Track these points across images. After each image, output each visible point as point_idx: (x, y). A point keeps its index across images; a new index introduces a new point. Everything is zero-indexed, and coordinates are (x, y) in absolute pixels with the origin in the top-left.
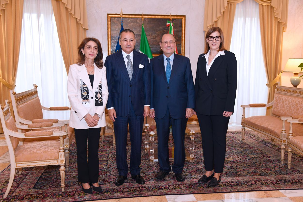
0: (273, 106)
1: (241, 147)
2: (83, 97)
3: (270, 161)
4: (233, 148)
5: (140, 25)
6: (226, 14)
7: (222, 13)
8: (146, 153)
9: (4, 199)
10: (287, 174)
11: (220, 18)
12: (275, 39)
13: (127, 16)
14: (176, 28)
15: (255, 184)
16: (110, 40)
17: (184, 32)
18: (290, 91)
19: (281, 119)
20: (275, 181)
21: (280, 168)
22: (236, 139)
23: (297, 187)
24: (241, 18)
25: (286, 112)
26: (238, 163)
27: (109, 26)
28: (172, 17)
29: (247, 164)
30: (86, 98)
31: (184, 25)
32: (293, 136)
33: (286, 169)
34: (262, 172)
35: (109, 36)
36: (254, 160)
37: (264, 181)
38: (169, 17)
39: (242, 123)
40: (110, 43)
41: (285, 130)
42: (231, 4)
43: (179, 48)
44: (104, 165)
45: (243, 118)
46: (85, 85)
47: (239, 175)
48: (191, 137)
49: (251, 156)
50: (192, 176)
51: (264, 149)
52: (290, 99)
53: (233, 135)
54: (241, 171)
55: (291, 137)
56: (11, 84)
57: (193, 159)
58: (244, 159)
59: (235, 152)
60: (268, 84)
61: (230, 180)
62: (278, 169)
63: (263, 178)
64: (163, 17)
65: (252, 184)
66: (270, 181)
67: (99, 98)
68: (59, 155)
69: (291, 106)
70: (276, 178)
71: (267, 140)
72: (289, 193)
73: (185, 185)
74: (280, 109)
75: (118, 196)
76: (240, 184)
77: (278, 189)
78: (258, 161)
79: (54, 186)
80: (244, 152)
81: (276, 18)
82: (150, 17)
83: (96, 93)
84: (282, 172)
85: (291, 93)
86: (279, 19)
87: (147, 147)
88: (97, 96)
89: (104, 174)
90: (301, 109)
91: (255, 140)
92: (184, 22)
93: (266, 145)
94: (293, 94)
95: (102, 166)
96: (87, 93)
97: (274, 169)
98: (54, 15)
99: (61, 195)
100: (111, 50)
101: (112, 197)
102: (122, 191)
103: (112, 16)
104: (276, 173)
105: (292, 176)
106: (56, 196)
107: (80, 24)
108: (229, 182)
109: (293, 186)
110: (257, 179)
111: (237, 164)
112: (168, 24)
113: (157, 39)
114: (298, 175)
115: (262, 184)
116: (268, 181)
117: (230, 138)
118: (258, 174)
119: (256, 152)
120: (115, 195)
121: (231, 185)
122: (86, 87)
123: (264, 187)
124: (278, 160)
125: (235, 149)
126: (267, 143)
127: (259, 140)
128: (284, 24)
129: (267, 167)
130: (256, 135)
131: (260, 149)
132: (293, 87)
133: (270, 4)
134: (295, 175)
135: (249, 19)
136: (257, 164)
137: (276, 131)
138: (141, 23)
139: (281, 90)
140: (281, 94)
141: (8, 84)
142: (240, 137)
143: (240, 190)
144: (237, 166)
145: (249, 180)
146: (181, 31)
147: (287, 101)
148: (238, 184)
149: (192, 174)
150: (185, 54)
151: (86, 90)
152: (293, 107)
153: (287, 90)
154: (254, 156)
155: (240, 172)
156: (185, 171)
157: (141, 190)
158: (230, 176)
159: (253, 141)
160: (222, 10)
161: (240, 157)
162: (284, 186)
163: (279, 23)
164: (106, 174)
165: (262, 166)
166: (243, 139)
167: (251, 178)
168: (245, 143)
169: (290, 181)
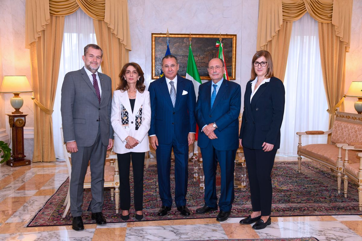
0: (332, 133)
1: (296, 177)
2: (123, 122)
3: (326, 191)
4: (288, 178)
5: (186, 45)
6: (281, 33)
7: (277, 32)
8: (195, 182)
9: (63, 218)
10: (342, 202)
11: (275, 37)
12: (336, 59)
13: (173, 36)
14: (226, 49)
15: (308, 210)
16: (154, 61)
17: (234, 53)
18: (349, 117)
19: (336, 146)
20: (329, 208)
21: (335, 197)
22: (292, 169)
23: (350, 213)
24: (298, 37)
25: (339, 138)
26: (292, 191)
27: (154, 46)
28: (222, 37)
29: (301, 192)
30: (126, 122)
31: (234, 45)
32: (348, 163)
33: (342, 198)
34: (316, 200)
35: (154, 57)
36: (309, 190)
37: (317, 207)
38: (218, 37)
39: (298, 152)
40: (154, 65)
41: (341, 157)
42: (287, 22)
43: (229, 70)
44: (153, 192)
45: (299, 146)
46: (125, 109)
47: (292, 202)
48: (242, 164)
49: (306, 186)
50: (243, 203)
51: (321, 179)
52: (350, 126)
53: (289, 166)
54: (294, 198)
55: (346, 164)
56: (49, 109)
57: (245, 187)
58: (299, 188)
59: (290, 181)
60: (329, 109)
61: (282, 206)
62: (333, 198)
63: (316, 205)
64: (212, 36)
65: (304, 210)
66: (323, 207)
67: (139, 123)
68: (114, 178)
69: (351, 133)
70: (330, 205)
71: (326, 171)
72: (342, 217)
73: (237, 210)
74: (339, 136)
75: (171, 218)
76: (292, 210)
77: (330, 214)
78: (314, 190)
79: (108, 209)
80: (300, 182)
81: (337, 36)
82: (198, 36)
83: (136, 117)
84: (338, 200)
85: (351, 119)
86: (341, 38)
87: (196, 176)
88: (137, 120)
89: (154, 200)
90: (361, 136)
91: (313, 170)
92: (235, 41)
93: (325, 175)
94: (352, 120)
95: (151, 193)
96: (127, 117)
97: (330, 197)
98: (95, 34)
99: (116, 216)
100: (155, 72)
101: (165, 218)
102: (174, 214)
103: (157, 35)
104: (331, 201)
105: (347, 203)
106: (112, 217)
107: (123, 45)
108: (281, 208)
109: (346, 212)
110: (310, 206)
111: (290, 193)
112: (217, 44)
113: (205, 60)
114: (353, 203)
115: (315, 210)
116: (321, 207)
117: (285, 169)
118: (312, 202)
119: (312, 182)
120: (169, 217)
121: (283, 210)
122: (126, 112)
123: (317, 213)
124: (335, 190)
125: (290, 179)
126: (326, 174)
127: (318, 170)
128: (346, 43)
129: (322, 196)
130: (315, 166)
131: (317, 179)
132: (357, 113)
133: (331, 22)
134: (351, 203)
135: (308, 37)
136: (312, 192)
137: (332, 159)
138: (188, 43)
139: (341, 116)
140: (341, 121)
141: (46, 109)
142: (296, 167)
143: (291, 215)
144: (290, 194)
145: (302, 206)
146: (231, 51)
147: (346, 128)
148: (291, 210)
149: (244, 200)
150: (236, 76)
151: (126, 115)
152: (353, 134)
153: (346, 117)
154: (310, 185)
155: (293, 200)
156: (236, 198)
157: (193, 213)
158: (283, 203)
159: (311, 172)
160: (277, 29)
161: (295, 186)
162: (337, 212)
163: (341, 42)
164: (157, 200)
165: (317, 195)
166: (299, 169)
167: (304, 204)
168: (301, 173)
169: (344, 207)
